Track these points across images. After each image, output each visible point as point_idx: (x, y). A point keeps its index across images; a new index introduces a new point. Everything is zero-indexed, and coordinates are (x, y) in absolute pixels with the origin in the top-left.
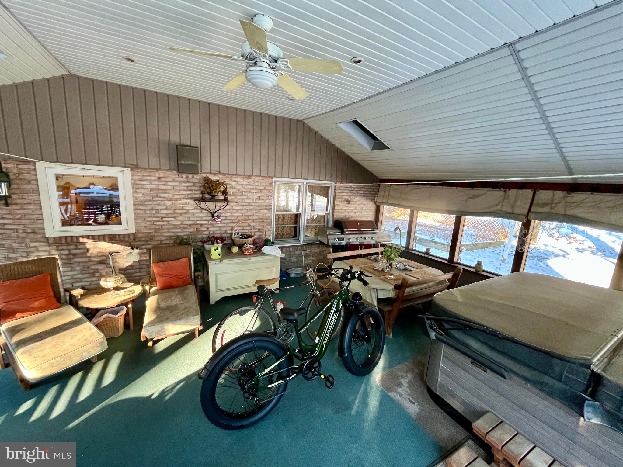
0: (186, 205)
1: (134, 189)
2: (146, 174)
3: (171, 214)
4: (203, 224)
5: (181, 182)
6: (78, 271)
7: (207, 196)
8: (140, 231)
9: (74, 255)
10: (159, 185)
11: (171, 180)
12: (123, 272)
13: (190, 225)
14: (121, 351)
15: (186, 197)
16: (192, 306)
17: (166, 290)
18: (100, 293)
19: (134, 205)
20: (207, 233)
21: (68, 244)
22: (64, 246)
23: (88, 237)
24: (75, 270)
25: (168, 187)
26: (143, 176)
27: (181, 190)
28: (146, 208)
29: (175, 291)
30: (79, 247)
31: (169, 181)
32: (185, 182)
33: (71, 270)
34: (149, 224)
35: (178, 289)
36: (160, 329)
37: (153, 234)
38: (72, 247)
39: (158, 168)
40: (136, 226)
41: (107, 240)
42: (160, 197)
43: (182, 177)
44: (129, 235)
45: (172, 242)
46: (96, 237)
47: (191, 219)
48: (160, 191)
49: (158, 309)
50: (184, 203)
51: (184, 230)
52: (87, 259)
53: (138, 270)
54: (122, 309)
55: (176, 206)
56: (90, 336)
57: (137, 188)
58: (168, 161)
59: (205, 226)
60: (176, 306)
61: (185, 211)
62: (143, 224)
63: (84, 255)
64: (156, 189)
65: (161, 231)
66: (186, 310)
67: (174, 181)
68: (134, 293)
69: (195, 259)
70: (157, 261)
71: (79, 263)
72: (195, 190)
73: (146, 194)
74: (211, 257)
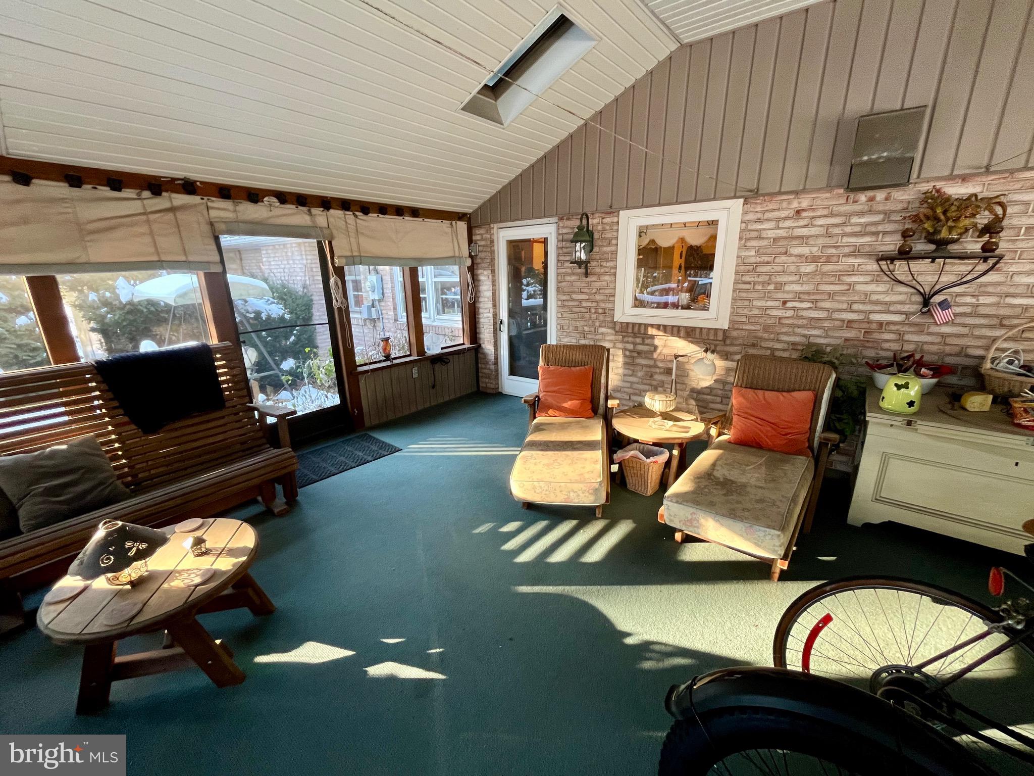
0: (851, 272)
1: (743, 242)
2: (771, 206)
3: (808, 293)
4: (889, 323)
5: (849, 215)
6: (639, 378)
7: (920, 246)
8: (736, 326)
9: (639, 353)
10: (793, 228)
11: (825, 212)
12: (695, 395)
13: (850, 321)
14: (634, 522)
15: (856, 252)
16: (778, 503)
17: (746, 448)
18: (642, 416)
19: (737, 273)
20: (895, 346)
21: (635, 335)
22: (630, 336)
23: (658, 327)
24: (636, 376)
25: (814, 231)
26: (764, 212)
27: (845, 235)
28: (756, 279)
29: (762, 457)
30: (647, 341)
31: (820, 217)
32: (861, 214)
33: (632, 375)
34: (756, 312)
35: (768, 455)
36: (690, 517)
37: (760, 334)
38: (638, 340)
39: (801, 188)
40: (732, 314)
41: (682, 335)
42: (791, 255)
43: (855, 202)
44: (716, 330)
45: (795, 355)
46: (669, 329)
47: (855, 307)
48: (795, 242)
49: (707, 477)
50: (847, 268)
51: (830, 333)
52: (651, 363)
53: (719, 399)
54: (661, 453)
55: (824, 274)
56: (588, 472)
57: (748, 240)
58: (827, 167)
59: (893, 328)
60: (744, 486)
61: (846, 287)
62: (746, 311)
63: (649, 356)
64: (785, 238)
65: (777, 329)
66: (758, 506)
67: (832, 215)
68: (687, 432)
69: (833, 401)
70: (744, 385)
71: (643, 366)
72: (885, 233)
73: (761, 250)
74: (882, 404)
